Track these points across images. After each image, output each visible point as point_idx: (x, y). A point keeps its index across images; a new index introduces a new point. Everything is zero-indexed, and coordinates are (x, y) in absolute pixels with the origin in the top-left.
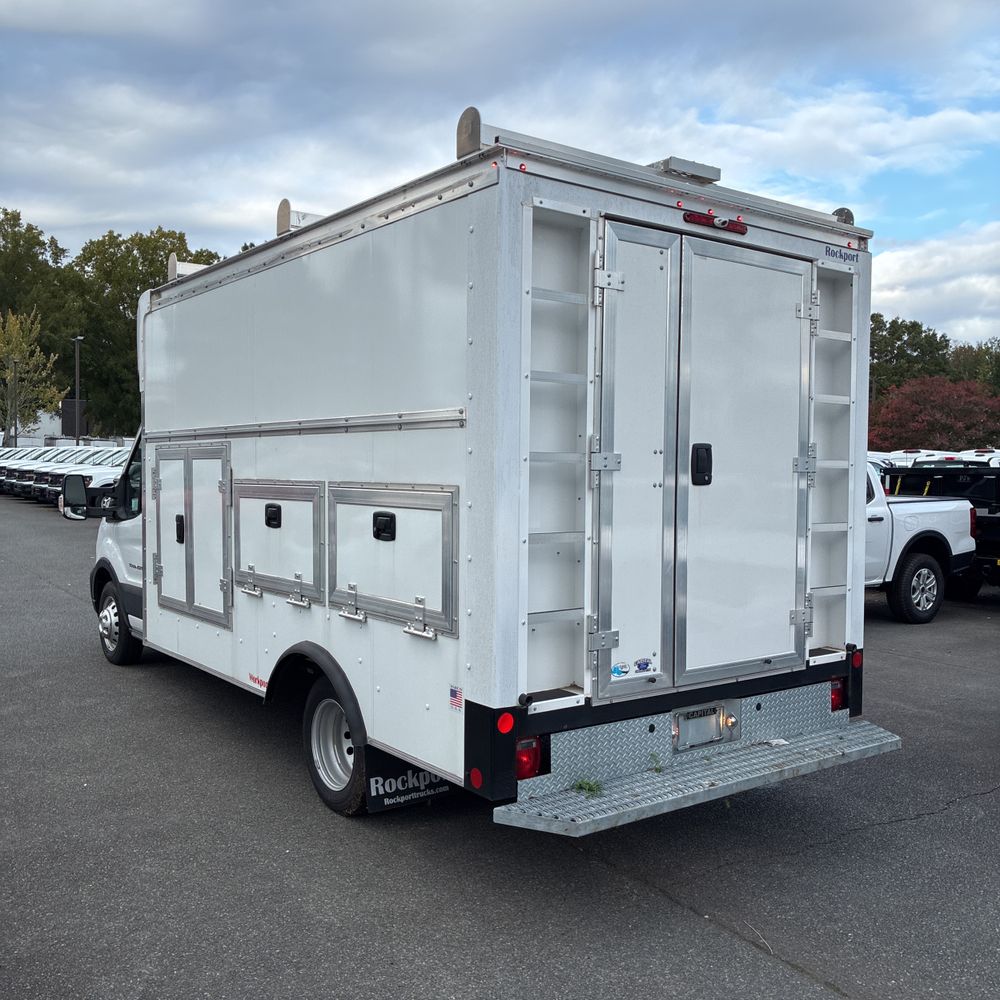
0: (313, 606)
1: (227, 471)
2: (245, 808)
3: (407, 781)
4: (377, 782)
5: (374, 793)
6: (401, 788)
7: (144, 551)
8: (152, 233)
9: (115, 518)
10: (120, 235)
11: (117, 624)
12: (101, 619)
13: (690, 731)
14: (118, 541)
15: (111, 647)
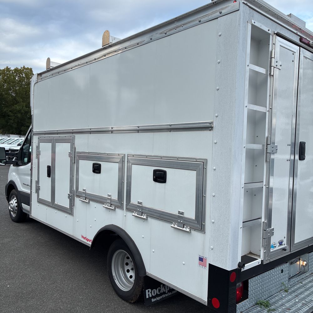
0: (117, 209)
1: (73, 148)
2: (82, 299)
3: (160, 290)
4: (149, 291)
5: (147, 297)
6: (158, 293)
7: (31, 180)
8: (21, 68)
9: (17, 164)
10: (10, 68)
11: (16, 206)
12: (10, 204)
13: (292, 269)
14: (18, 173)
15: (14, 215)
